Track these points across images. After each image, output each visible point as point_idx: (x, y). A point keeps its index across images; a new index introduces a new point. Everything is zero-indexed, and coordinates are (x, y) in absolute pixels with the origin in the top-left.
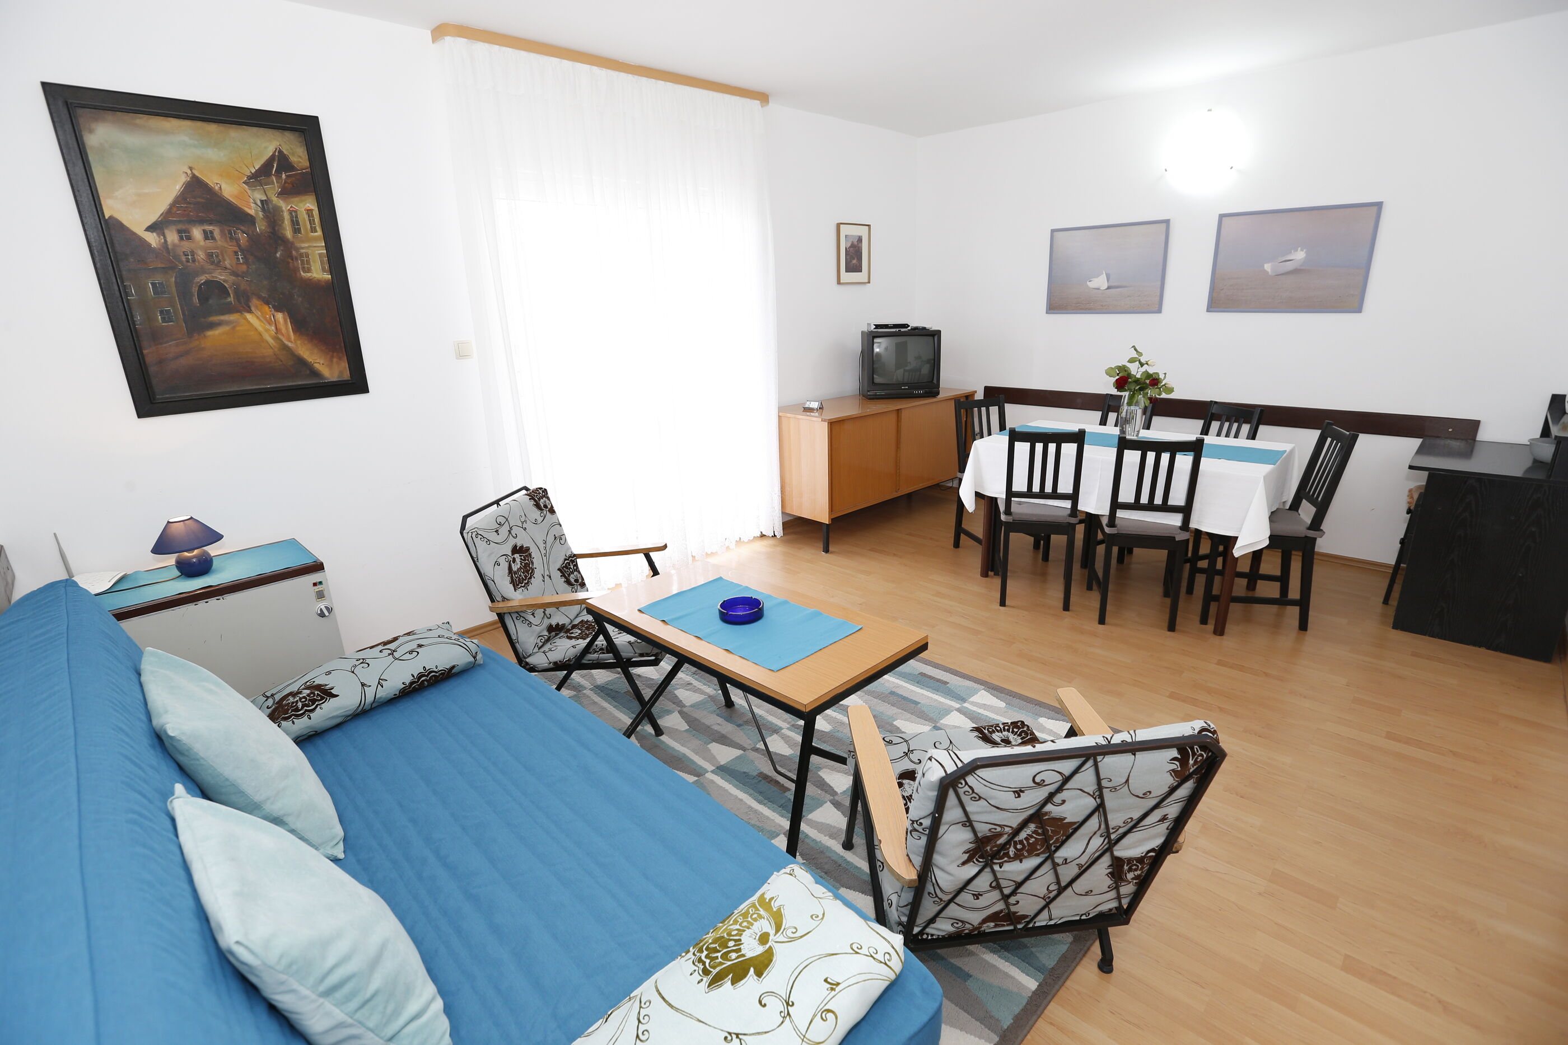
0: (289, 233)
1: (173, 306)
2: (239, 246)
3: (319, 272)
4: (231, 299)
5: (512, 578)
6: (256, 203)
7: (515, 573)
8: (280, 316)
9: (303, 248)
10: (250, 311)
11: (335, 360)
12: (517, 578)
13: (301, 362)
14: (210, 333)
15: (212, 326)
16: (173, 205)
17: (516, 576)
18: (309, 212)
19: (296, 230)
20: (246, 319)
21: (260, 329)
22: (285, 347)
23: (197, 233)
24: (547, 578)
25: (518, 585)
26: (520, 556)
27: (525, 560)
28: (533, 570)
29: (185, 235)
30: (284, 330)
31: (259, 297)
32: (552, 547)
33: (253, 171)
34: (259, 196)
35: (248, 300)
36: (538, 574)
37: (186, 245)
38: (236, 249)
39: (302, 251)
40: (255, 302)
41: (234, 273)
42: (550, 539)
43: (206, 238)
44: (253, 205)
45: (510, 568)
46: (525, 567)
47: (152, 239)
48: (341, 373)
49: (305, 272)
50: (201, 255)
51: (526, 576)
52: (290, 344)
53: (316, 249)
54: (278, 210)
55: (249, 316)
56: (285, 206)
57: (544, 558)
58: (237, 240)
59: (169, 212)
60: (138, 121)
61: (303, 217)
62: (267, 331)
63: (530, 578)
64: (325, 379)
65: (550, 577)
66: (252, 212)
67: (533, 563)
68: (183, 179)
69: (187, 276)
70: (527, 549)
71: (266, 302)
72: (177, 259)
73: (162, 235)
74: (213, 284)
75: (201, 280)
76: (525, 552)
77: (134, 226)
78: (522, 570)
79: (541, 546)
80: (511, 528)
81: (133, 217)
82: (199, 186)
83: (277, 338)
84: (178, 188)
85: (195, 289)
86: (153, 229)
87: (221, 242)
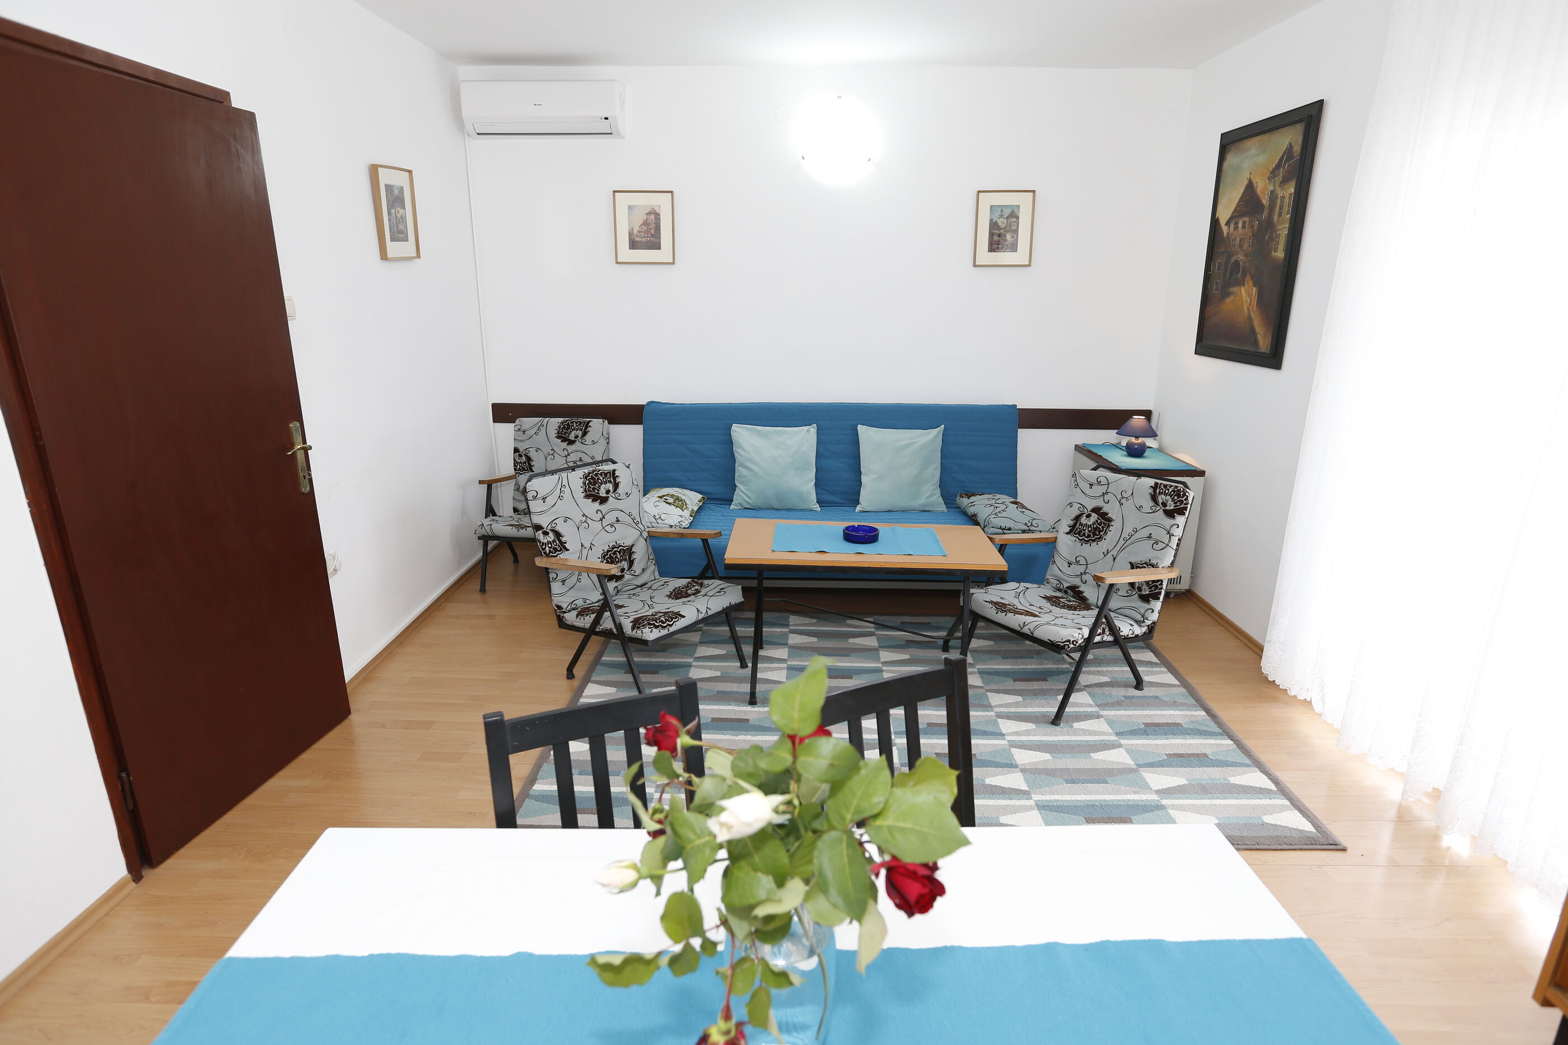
0: (1276, 218)
1: (1220, 280)
2: (1253, 232)
3: (1280, 254)
4: (1239, 275)
5: (1075, 524)
6: (1268, 195)
7: (1081, 524)
8: (1255, 288)
9: (1279, 230)
10: (1244, 286)
11: (1268, 333)
12: (1079, 529)
13: (1253, 331)
14: (1228, 300)
15: (1228, 294)
16: (1237, 204)
17: (1080, 527)
18: (1291, 194)
19: (1280, 215)
20: (1241, 291)
21: (1244, 299)
22: (1250, 318)
23: (1240, 224)
24: (1109, 557)
25: (1076, 534)
26: (1098, 518)
27: (1100, 524)
28: (1100, 538)
29: (1236, 228)
30: (1252, 304)
31: (1251, 274)
32: (1139, 540)
33: (1274, 166)
34: (1271, 188)
35: (1245, 276)
36: (1104, 545)
37: (1236, 232)
38: (1251, 234)
39: (1278, 232)
40: (1248, 277)
41: (1246, 255)
42: (1145, 533)
43: (1243, 227)
44: (1267, 196)
45: (1077, 518)
46: (1095, 529)
47: (1225, 229)
48: (1268, 345)
49: (1275, 252)
50: (1238, 242)
51: (1089, 536)
52: (1252, 315)
53: (1283, 230)
54: (1277, 195)
55: (1243, 289)
56: (1280, 193)
57: (1122, 542)
58: (1252, 226)
59: (1235, 211)
60: (1242, 145)
61: (1287, 200)
62: (1247, 301)
63: (1094, 541)
64: (1260, 348)
65: (1114, 559)
66: (1264, 202)
67: (1106, 533)
68: (1246, 182)
69: (1229, 257)
70: (1110, 520)
71: (1252, 278)
72: (1229, 244)
73: (1229, 227)
74: (1237, 262)
75: (1233, 260)
76: (1105, 519)
77: (1223, 222)
78: (1090, 529)
79: (1128, 530)
80: (1107, 493)
81: (1224, 216)
82: (1250, 187)
83: (1248, 309)
84: (1242, 190)
85: (1230, 266)
86: (1228, 223)
87: (1247, 230)
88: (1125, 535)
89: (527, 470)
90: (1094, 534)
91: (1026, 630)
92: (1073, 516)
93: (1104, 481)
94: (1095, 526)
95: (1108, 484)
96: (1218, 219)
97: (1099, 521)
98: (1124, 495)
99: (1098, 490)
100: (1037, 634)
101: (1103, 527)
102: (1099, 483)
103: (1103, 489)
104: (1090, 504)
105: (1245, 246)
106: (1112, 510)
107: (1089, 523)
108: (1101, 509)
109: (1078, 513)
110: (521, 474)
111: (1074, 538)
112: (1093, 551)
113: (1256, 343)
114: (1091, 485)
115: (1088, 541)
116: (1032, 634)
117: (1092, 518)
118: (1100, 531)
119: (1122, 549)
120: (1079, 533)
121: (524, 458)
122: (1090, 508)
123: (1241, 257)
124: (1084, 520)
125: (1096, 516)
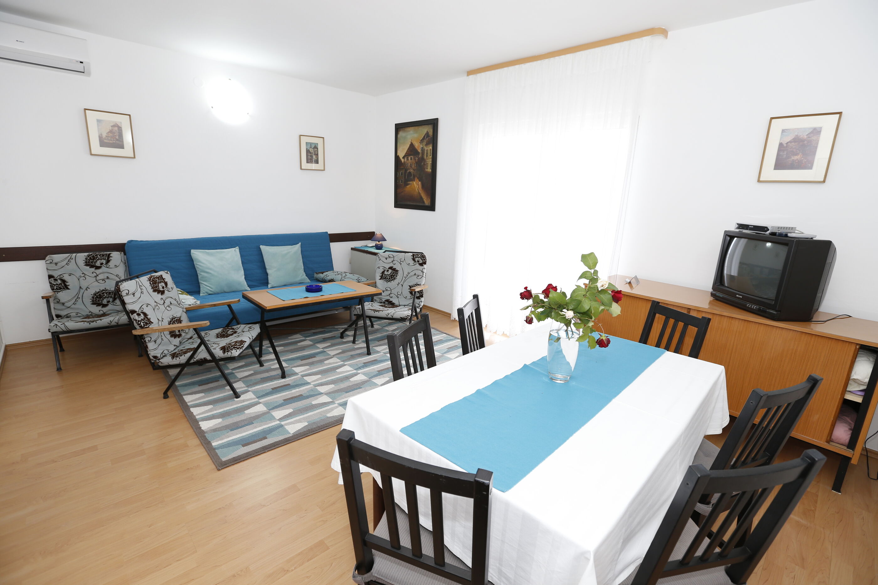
0: (425, 157)
1: (403, 179)
2: (416, 162)
3: (429, 170)
4: (412, 177)
5: (382, 275)
7: (385, 275)
8: (420, 182)
9: (427, 161)
10: (414, 181)
11: (428, 198)
13: (421, 197)
14: (408, 187)
15: (408, 184)
16: (407, 151)
18: (430, 149)
19: (427, 156)
20: (413, 183)
21: (416, 187)
22: (419, 193)
23: (409, 158)
24: (400, 285)
28: (395, 279)
29: (408, 160)
30: (420, 188)
31: (417, 177)
32: (411, 276)
33: (421, 139)
34: (422, 146)
35: (415, 178)
36: (396, 281)
37: (407, 161)
38: (415, 162)
39: (427, 163)
40: (416, 178)
41: (414, 170)
42: (413, 273)
43: (411, 160)
44: (420, 149)
45: (383, 272)
46: (392, 275)
47: (403, 160)
48: (429, 203)
49: (426, 169)
50: (409, 164)
51: (389, 279)
52: (420, 192)
53: (429, 162)
54: (424, 149)
55: (414, 182)
56: (426, 148)
57: (404, 278)
58: (415, 160)
59: (406, 153)
60: (406, 129)
61: (429, 151)
62: (417, 187)
63: (392, 280)
64: (425, 204)
65: (402, 286)
66: (419, 151)
67: (396, 276)
68: (410, 143)
69: (406, 170)
70: (397, 271)
71: (418, 178)
72: (406, 166)
73: (404, 159)
74: (410, 173)
75: (408, 171)
76: (395, 271)
77: (401, 157)
78: (389, 276)
79: (406, 273)
80: (394, 260)
81: (401, 154)
82: (412, 145)
83: (418, 190)
84: (408, 146)
85: (407, 174)
86: (404, 158)
87: (413, 161)
88: (405, 275)
89: (64, 288)
90: (392, 278)
91: (390, 316)
92: (381, 272)
93: (391, 256)
94: (391, 274)
95: (394, 257)
96: (398, 156)
97: (393, 272)
98: (401, 260)
99: (390, 260)
100: (395, 316)
101: (395, 274)
102: (390, 257)
103: (392, 259)
104: (387, 266)
105: (413, 167)
106: (397, 267)
107: (388, 274)
108: (392, 267)
109: (383, 270)
110: (59, 292)
111: (383, 281)
112: (393, 284)
113: (423, 202)
114: (386, 259)
115: (390, 281)
116: (392, 317)
117: (389, 271)
118: (394, 276)
119: (405, 281)
120: (385, 278)
121: (59, 282)
122: (387, 268)
123: (412, 171)
124: (386, 273)
125: (391, 270)
